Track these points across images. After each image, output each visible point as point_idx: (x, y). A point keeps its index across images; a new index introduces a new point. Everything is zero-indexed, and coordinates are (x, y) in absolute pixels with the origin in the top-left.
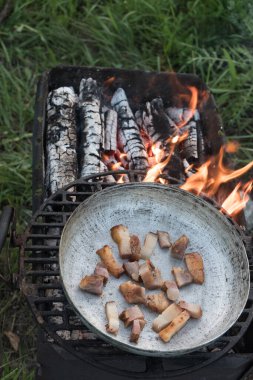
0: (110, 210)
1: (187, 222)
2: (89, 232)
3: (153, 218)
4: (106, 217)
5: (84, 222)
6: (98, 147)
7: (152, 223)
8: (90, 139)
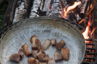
0: (31, 30)
1: (66, 36)
2: (20, 39)
3: (51, 34)
4: (29, 33)
5: (18, 34)
6: (37, 9)
7: (50, 36)
8: (34, 6)
